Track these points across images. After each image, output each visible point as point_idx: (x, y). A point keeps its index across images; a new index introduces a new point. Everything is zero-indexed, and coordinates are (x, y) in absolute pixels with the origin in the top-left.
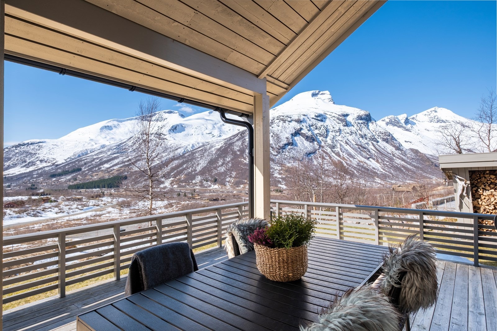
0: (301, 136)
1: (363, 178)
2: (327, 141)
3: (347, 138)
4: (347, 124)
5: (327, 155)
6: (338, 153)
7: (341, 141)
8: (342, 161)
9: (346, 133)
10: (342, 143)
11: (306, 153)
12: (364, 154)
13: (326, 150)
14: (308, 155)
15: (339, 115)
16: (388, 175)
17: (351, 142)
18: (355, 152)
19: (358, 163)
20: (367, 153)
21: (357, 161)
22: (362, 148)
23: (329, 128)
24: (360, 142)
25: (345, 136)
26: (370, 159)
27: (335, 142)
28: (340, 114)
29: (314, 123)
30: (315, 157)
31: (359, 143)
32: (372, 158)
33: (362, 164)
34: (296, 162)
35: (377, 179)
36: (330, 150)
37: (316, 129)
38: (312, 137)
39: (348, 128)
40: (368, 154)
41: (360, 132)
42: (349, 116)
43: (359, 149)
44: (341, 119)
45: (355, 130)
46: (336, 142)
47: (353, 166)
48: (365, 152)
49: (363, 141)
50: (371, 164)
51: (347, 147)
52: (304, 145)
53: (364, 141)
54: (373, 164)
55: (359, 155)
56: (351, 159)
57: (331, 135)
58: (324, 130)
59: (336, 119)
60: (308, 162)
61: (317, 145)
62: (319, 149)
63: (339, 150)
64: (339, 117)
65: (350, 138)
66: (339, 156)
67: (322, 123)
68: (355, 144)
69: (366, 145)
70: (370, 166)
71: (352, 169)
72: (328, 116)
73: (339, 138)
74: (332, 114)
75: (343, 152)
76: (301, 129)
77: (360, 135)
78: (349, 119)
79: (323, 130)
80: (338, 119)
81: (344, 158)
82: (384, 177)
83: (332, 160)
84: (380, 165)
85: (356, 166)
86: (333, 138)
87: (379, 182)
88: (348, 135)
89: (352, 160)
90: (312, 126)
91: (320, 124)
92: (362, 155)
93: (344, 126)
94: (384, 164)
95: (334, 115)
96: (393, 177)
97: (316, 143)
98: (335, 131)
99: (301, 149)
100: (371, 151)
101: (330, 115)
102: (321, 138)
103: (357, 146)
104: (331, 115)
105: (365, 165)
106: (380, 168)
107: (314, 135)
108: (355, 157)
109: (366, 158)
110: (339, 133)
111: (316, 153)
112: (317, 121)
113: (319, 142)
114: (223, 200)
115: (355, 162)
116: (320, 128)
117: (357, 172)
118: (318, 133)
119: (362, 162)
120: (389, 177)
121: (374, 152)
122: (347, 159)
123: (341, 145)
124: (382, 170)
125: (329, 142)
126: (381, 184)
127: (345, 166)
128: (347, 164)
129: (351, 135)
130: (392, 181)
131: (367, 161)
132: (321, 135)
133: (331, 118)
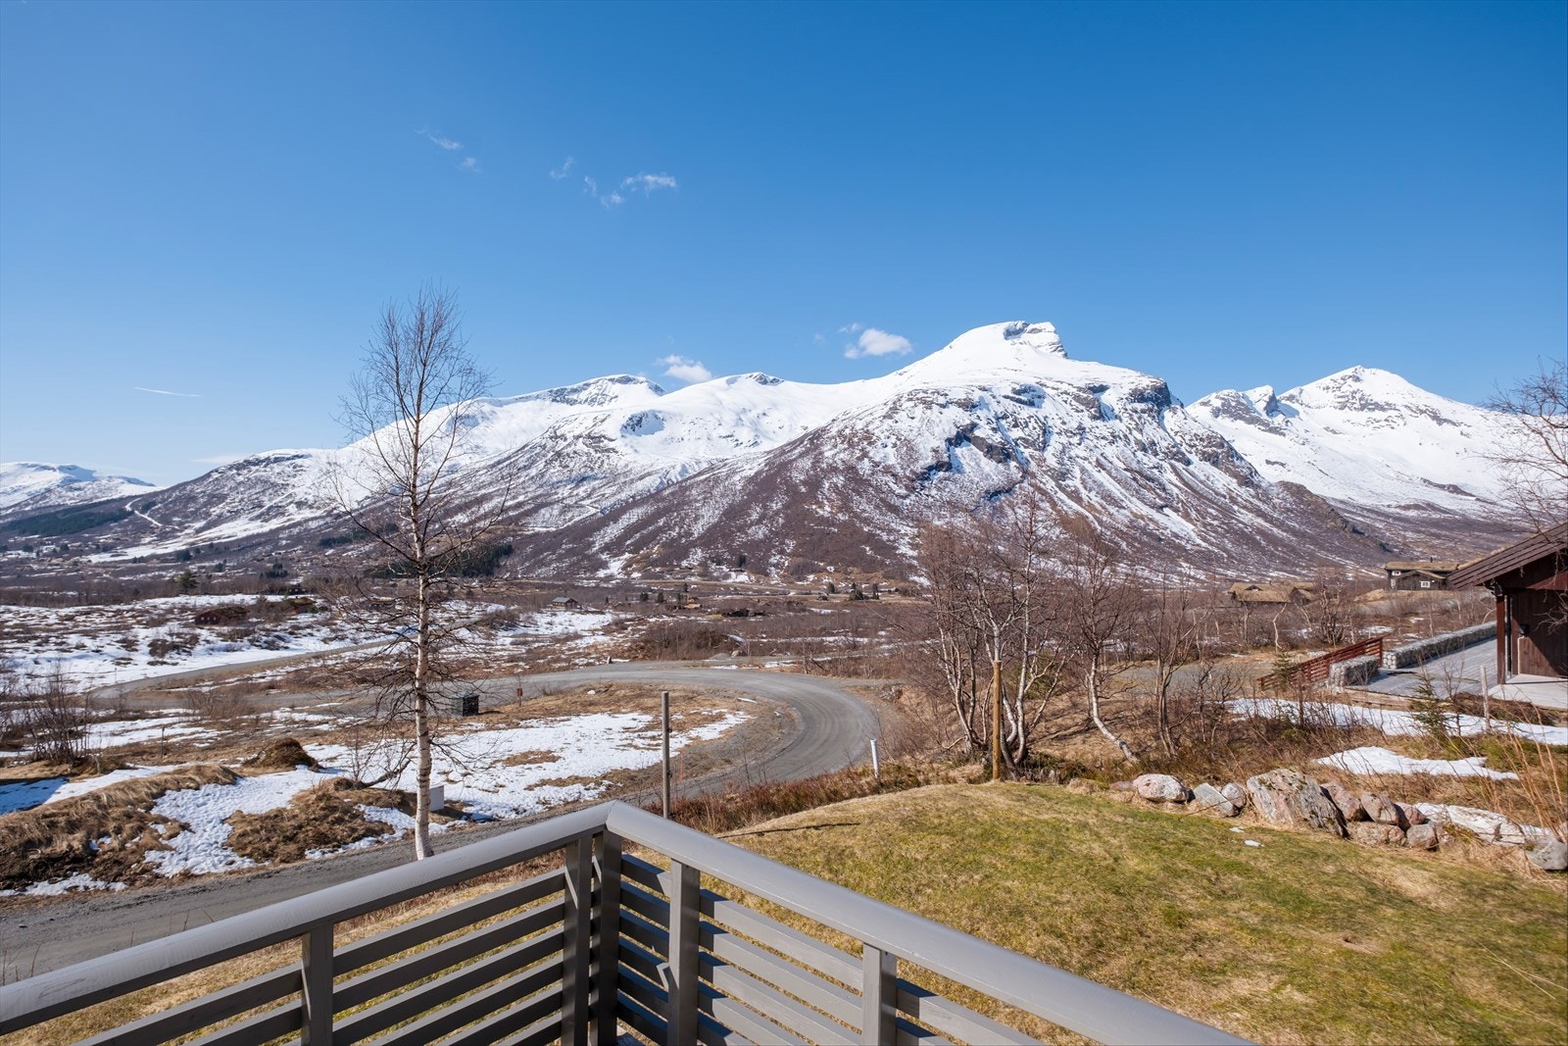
0: (972, 446)
1: (1145, 561)
2: (1045, 460)
3: (1100, 452)
4: (1102, 414)
5: (1044, 498)
6: (1076, 491)
7: (1085, 459)
8: (1087, 514)
9: (1097, 438)
10: (1086, 465)
11: (987, 492)
12: (1149, 495)
13: (1041, 485)
14: (991, 497)
15: (1080, 389)
16: (1215, 554)
17: (1111, 463)
18: (1123, 491)
19: (1131, 521)
20: (1156, 493)
21: (1129, 514)
22: (1142, 480)
23: (1050, 423)
24: (1138, 462)
25: (1096, 447)
26: (1167, 510)
27: (1066, 461)
28: (1082, 384)
29: (1010, 410)
30: (1010, 502)
31: (1134, 466)
32: (1171, 507)
33: (1143, 523)
34: (959, 514)
35: (1184, 565)
36: (1053, 484)
37: (1016, 426)
38: (1003, 449)
39: (1105, 423)
40: (1159, 496)
41: (1139, 437)
42: (1108, 392)
43: (1134, 483)
44: (1085, 399)
45: (1124, 429)
46: (1069, 463)
47: (1116, 529)
48: (1151, 490)
49: (1145, 460)
50: (1169, 524)
51: (1102, 477)
52: (982, 470)
53: (1148, 461)
54: (1173, 523)
55: (1134, 499)
56: (1112, 509)
57: (1056, 442)
58: (1038, 429)
59: (1070, 398)
60: (992, 516)
61: (1016, 471)
62: (1023, 482)
63: (1077, 483)
64: (1081, 393)
65: (1110, 451)
66: (1078, 500)
67: (1032, 411)
68: (1124, 467)
69: (1155, 471)
70: (1166, 529)
71: (1115, 538)
72: (1048, 391)
73: (1080, 451)
74: (1059, 385)
75: (1090, 491)
76: (974, 426)
77: (1138, 442)
78: (1108, 399)
79: (1035, 428)
80: (1077, 398)
81: (1090, 507)
82: (1204, 559)
83: (1059, 512)
84: (1193, 527)
85: (1125, 530)
86: (1063, 452)
87: (1191, 572)
88: (1103, 442)
89: (1116, 513)
90: (1005, 417)
91: (1025, 412)
92: (1142, 500)
93: (1094, 418)
94: (1205, 525)
95: (1064, 387)
96: (1231, 560)
97: (1013, 464)
98: (1066, 431)
99: (972, 482)
100: (1169, 486)
101: (1053, 388)
102: (1027, 452)
103: (1129, 474)
104: (1057, 389)
105: (1152, 526)
106: (1193, 535)
107: (1009, 443)
108: (1124, 505)
109: (1153, 508)
110: (1078, 437)
111: (1014, 492)
112: (1018, 405)
113: (1023, 461)
114: (760, 614)
115: (1123, 518)
116: (1026, 423)
118: (1020, 438)
119: (1142, 517)
120: (1219, 559)
121: (1176, 491)
122: (1100, 508)
123: (1083, 470)
124: (1199, 541)
125: (1052, 461)
126: (1197, 580)
127: (1096, 529)
128: (1100, 523)
129: (1112, 443)
130: (1229, 573)
131: (1157, 516)
132: (1027, 443)
133: (1056, 398)
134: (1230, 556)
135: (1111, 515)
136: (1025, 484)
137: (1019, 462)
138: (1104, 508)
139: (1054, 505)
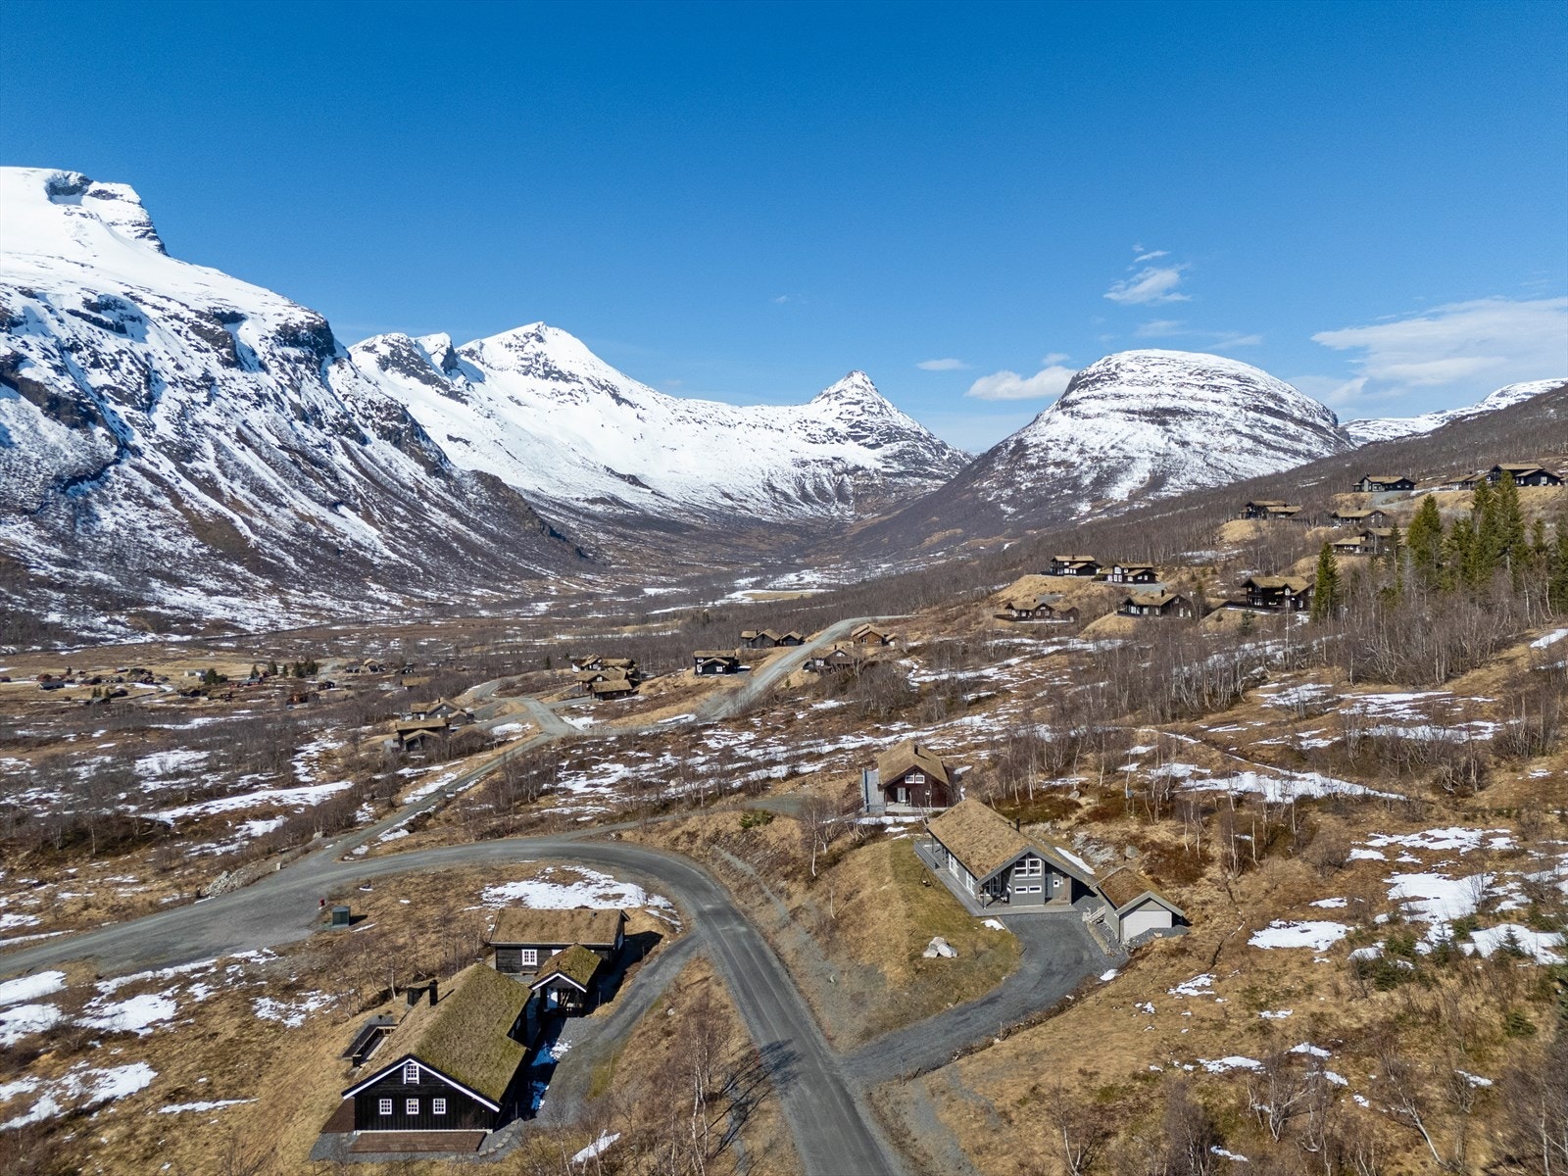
0: (23, 399)
1: (324, 583)
2: (154, 427)
3: (241, 419)
4: (237, 359)
5: (159, 489)
6: (211, 479)
7: (219, 428)
8: (230, 514)
9: (235, 396)
10: (222, 437)
11: (58, 478)
12: (318, 487)
13: (153, 469)
14: (67, 487)
15: (200, 315)
16: (409, 568)
17: (259, 436)
18: (281, 479)
19: (297, 526)
20: (327, 484)
21: (292, 515)
22: (305, 465)
23: (157, 366)
24: (298, 437)
25: (234, 410)
26: (343, 509)
27: (189, 430)
28: (203, 307)
29: (83, 337)
30: (101, 495)
31: (293, 442)
32: (348, 504)
33: (313, 528)
34: (10, 519)
35: (374, 586)
36: (172, 466)
37: (96, 365)
38: (79, 404)
39: (245, 374)
40: (331, 488)
41: (296, 398)
42: (245, 324)
43: (293, 468)
44: (211, 331)
45: (274, 385)
46: (194, 433)
47: (279, 538)
48: (318, 478)
49: (307, 434)
50: (348, 530)
51: (248, 458)
52: (42, 439)
53: (312, 436)
54: (353, 527)
55: (297, 493)
56: (269, 509)
57: (170, 400)
58: (137, 375)
59: (186, 328)
60: (73, 520)
61: (107, 443)
62: (117, 462)
63: (210, 465)
64: (203, 322)
65: (256, 417)
66: (216, 493)
67: (124, 342)
68: (278, 443)
69: (322, 451)
70: (344, 536)
71: (278, 551)
72: (146, 310)
73: (207, 415)
74: (164, 303)
75: (232, 479)
76: (18, 360)
77: (295, 407)
78: (248, 335)
79: (131, 372)
80: (197, 329)
81: (235, 505)
82: (396, 578)
83: (187, 513)
84: (377, 532)
85: (291, 539)
86: (183, 414)
87: (384, 597)
88: (245, 403)
89: (274, 514)
90: (75, 348)
91: (111, 344)
92: (308, 492)
93: (226, 363)
94: (392, 529)
95: (174, 308)
96: (432, 577)
97: (99, 431)
98: (185, 381)
99: (26, 460)
100: (343, 475)
101: (155, 307)
102: (122, 412)
103: (286, 455)
104: (162, 309)
105: (326, 533)
106: (380, 545)
107: (87, 395)
108: (284, 501)
109: (324, 505)
110: (205, 393)
111: (107, 479)
112: (97, 329)
113: (116, 427)
115: (285, 521)
116: (114, 361)
117: (296, 562)
118: (107, 387)
119: (311, 519)
120: (413, 575)
121: (352, 481)
122: (251, 507)
123: (218, 446)
124: (387, 552)
125: (166, 430)
126: (394, 607)
127: (248, 539)
128: (253, 528)
129: (257, 405)
130: (428, 594)
131: (331, 518)
132: (122, 397)
133: (162, 323)
134: (427, 572)
135: (267, 516)
136: (125, 467)
137: (109, 429)
138: (256, 506)
139: (177, 501)
